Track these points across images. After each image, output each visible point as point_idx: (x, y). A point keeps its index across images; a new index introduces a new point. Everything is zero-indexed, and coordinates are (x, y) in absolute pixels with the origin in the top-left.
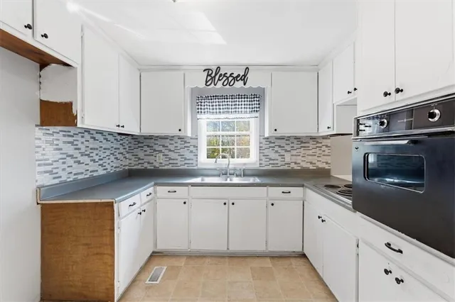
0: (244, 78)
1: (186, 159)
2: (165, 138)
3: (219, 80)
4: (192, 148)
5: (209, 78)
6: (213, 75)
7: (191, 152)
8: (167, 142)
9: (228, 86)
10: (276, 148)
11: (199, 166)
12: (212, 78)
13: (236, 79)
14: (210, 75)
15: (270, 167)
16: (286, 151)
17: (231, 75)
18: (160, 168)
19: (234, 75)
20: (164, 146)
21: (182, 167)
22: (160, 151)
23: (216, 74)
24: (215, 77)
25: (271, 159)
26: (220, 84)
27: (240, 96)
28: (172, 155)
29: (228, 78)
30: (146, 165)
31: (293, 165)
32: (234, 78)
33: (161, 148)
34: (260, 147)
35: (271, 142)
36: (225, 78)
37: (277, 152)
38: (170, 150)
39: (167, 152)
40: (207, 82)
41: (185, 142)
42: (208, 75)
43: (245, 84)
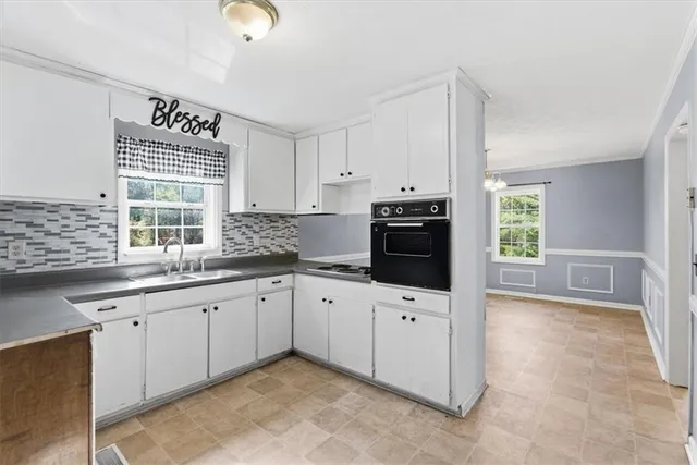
0: (214, 128)
1: (89, 249)
2: (36, 207)
3: (176, 120)
4: (104, 229)
5: (159, 114)
6: (165, 110)
7: (103, 235)
8: (40, 217)
10: (244, 229)
11: (122, 261)
12: (164, 115)
13: (202, 125)
14: (161, 109)
15: (236, 255)
16: (255, 232)
17: (195, 118)
18: (19, 271)
19: (201, 120)
20: (29, 224)
21: (79, 266)
22: (21, 236)
23: (171, 111)
24: (169, 114)
25: (236, 244)
26: (177, 127)
28: (53, 243)
29: (190, 122)
31: (262, 250)
32: (199, 124)
33: (22, 229)
35: (236, 221)
36: (185, 121)
37: (244, 233)
38: (48, 233)
39: (39, 238)
40: (154, 119)
41: (89, 217)
42: (157, 108)
43: (215, 136)
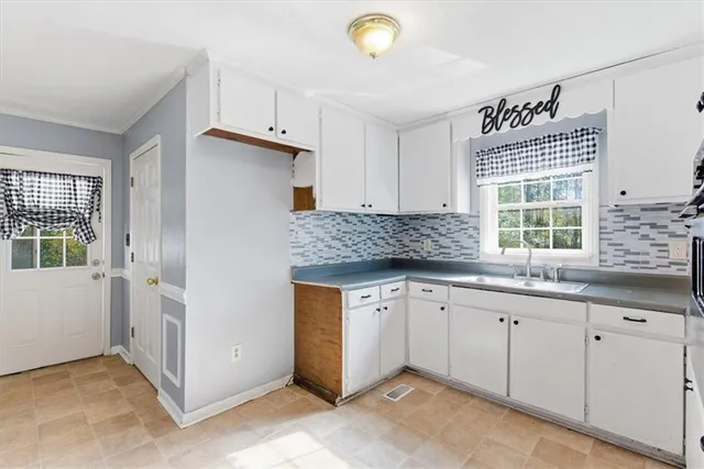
0: (550, 106)
1: (462, 247)
2: (435, 217)
3: (504, 119)
4: (471, 231)
5: (488, 120)
6: (493, 116)
7: (471, 236)
8: (436, 223)
9: (520, 127)
10: (645, 230)
11: (482, 259)
12: (493, 119)
13: (535, 111)
14: (489, 116)
16: (673, 235)
17: (525, 107)
18: (429, 259)
19: (531, 106)
20: (433, 229)
21: (456, 259)
22: (429, 236)
23: (499, 112)
24: (497, 117)
25: (627, 252)
26: (506, 126)
27: (552, 138)
28: (443, 241)
29: (520, 113)
30: (412, 254)
32: (531, 111)
33: (429, 231)
34: (600, 228)
35: (628, 218)
36: (515, 114)
37: (645, 237)
38: (441, 235)
39: (436, 237)
40: (484, 128)
41: (462, 222)
42: (486, 116)
43: (552, 116)
